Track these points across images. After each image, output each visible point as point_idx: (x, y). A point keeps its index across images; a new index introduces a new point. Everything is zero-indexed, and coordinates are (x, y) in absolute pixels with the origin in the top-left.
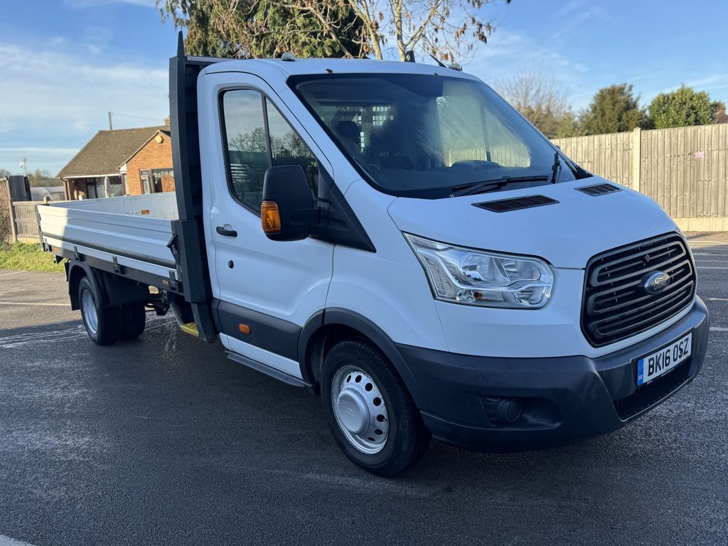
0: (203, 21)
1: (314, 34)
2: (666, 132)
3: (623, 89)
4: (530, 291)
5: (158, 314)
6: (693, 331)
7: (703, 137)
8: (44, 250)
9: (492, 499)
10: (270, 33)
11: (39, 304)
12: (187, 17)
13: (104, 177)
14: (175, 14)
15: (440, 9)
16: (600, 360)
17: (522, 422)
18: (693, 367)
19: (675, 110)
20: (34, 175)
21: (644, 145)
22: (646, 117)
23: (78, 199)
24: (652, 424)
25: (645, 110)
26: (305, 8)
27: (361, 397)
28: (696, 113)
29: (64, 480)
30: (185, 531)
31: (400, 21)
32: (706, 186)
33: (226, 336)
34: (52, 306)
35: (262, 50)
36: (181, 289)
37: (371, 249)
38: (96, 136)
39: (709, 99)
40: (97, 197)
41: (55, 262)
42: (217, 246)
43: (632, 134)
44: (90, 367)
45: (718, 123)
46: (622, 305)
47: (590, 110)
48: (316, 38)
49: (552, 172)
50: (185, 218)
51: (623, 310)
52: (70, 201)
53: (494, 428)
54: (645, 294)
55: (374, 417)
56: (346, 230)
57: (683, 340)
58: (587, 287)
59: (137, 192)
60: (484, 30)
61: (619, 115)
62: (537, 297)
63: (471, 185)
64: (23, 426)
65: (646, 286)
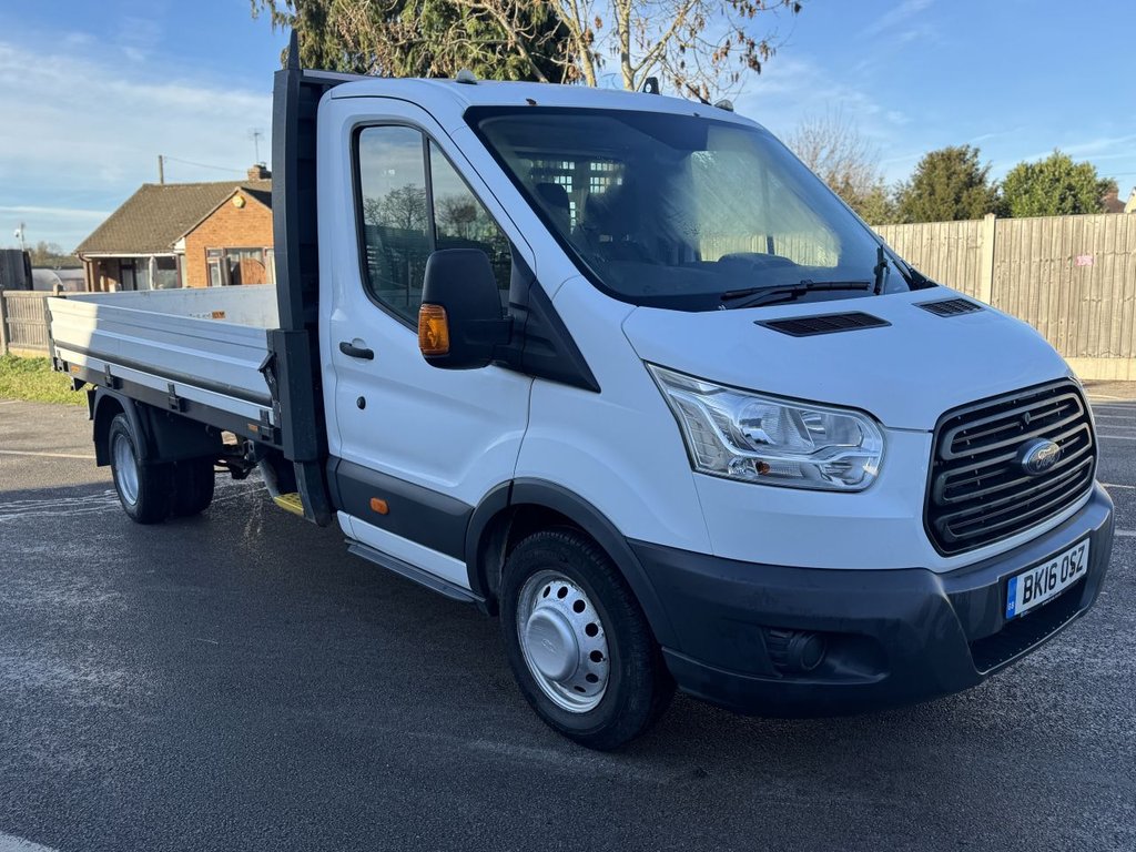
0: (317, 18)
1: (492, 47)
2: (1035, 223)
3: (965, 154)
4: (846, 463)
5: (234, 477)
6: (1091, 535)
7: (1091, 233)
8: (56, 369)
9: (769, 790)
10: (424, 42)
11: (42, 454)
12: (293, 11)
13: (149, 258)
14: (273, 6)
15: (690, 17)
16: (950, 576)
17: (825, 671)
18: (1088, 593)
19: (1043, 189)
20: (36, 249)
21: (1000, 243)
22: (998, 199)
23: (107, 289)
24: (1017, 679)
25: (998, 187)
26: (480, 6)
27: (567, 622)
28: (1074, 196)
29: (83, 738)
30: (280, 827)
31: (628, 32)
32: (1093, 310)
33: (347, 516)
34: (65, 458)
35: (408, 69)
36: (278, 439)
37: (592, 386)
38: (140, 191)
39: (1095, 175)
40: (135, 288)
41: (72, 388)
42: (339, 373)
43: (981, 224)
44: (125, 557)
45: (1108, 212)
46: (988, 490)
47: (913, 184)
48: (494, 52)
49: (875, 276)
50: (290, 328)
51: (988, 498)
52: (93, 293)
53: (780, 679)
54: (1023, 474)
55: (585, 655)
56: (554, 355)
57: (1076, 548)
58: (935, 459)
59: (201, 284)
60: (757, 51)
61: (957, 194)
62: (855, 473)
63: (752, 292)
64: (16, 648)
65: (1025, 461)
